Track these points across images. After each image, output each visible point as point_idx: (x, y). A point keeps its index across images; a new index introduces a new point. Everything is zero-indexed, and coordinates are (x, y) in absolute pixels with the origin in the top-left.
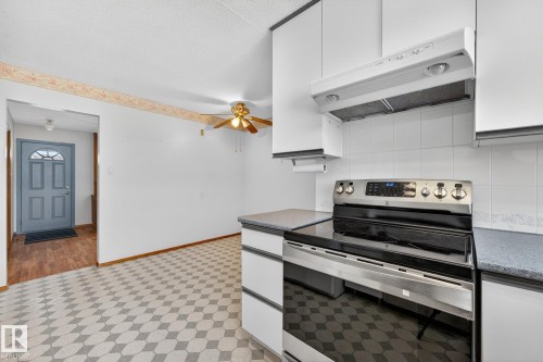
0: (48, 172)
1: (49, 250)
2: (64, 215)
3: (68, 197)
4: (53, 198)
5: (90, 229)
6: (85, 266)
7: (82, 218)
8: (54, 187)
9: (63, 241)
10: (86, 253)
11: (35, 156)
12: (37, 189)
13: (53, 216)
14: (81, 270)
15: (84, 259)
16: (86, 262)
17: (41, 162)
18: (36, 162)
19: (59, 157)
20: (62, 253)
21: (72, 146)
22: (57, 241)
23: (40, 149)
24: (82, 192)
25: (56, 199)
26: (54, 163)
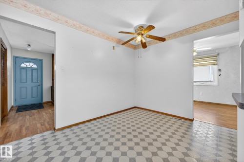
0: (29, 73)
1: (28, 117)
2: (37, 97)
3: (39, 87)
4: (32, 87)
5: (51, 104)
6: (47, 130)
7: (46, 98)
8: (32, 82)
9: (36, 111)
10: (48, 120)
11: (23, 65)
12: (24, 82)
13: (32, 97)
14: (45, 133)
15: (46, 124)
16: (48, 127)
17: (26, 68)
18: (24, 68)
19: (35, 66)
20: (34, 119)
21: (41, 61)
22: (33, 111)
23: (25, 62)
24: (47, 84)
25: (34, 88)
26: (33, 69)
